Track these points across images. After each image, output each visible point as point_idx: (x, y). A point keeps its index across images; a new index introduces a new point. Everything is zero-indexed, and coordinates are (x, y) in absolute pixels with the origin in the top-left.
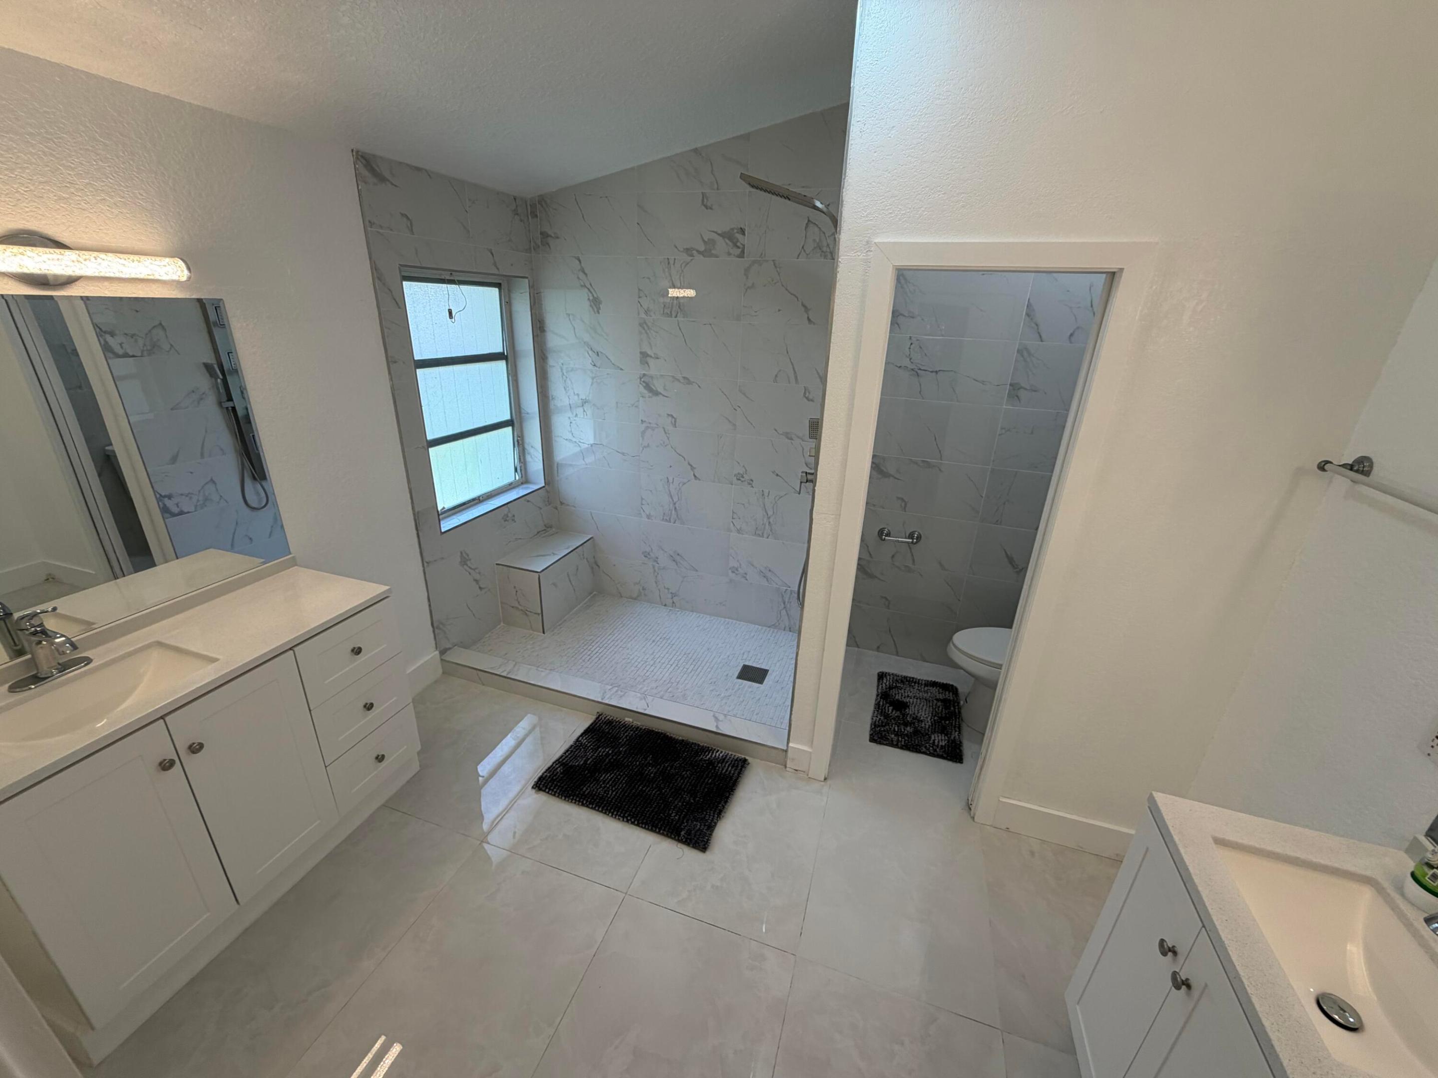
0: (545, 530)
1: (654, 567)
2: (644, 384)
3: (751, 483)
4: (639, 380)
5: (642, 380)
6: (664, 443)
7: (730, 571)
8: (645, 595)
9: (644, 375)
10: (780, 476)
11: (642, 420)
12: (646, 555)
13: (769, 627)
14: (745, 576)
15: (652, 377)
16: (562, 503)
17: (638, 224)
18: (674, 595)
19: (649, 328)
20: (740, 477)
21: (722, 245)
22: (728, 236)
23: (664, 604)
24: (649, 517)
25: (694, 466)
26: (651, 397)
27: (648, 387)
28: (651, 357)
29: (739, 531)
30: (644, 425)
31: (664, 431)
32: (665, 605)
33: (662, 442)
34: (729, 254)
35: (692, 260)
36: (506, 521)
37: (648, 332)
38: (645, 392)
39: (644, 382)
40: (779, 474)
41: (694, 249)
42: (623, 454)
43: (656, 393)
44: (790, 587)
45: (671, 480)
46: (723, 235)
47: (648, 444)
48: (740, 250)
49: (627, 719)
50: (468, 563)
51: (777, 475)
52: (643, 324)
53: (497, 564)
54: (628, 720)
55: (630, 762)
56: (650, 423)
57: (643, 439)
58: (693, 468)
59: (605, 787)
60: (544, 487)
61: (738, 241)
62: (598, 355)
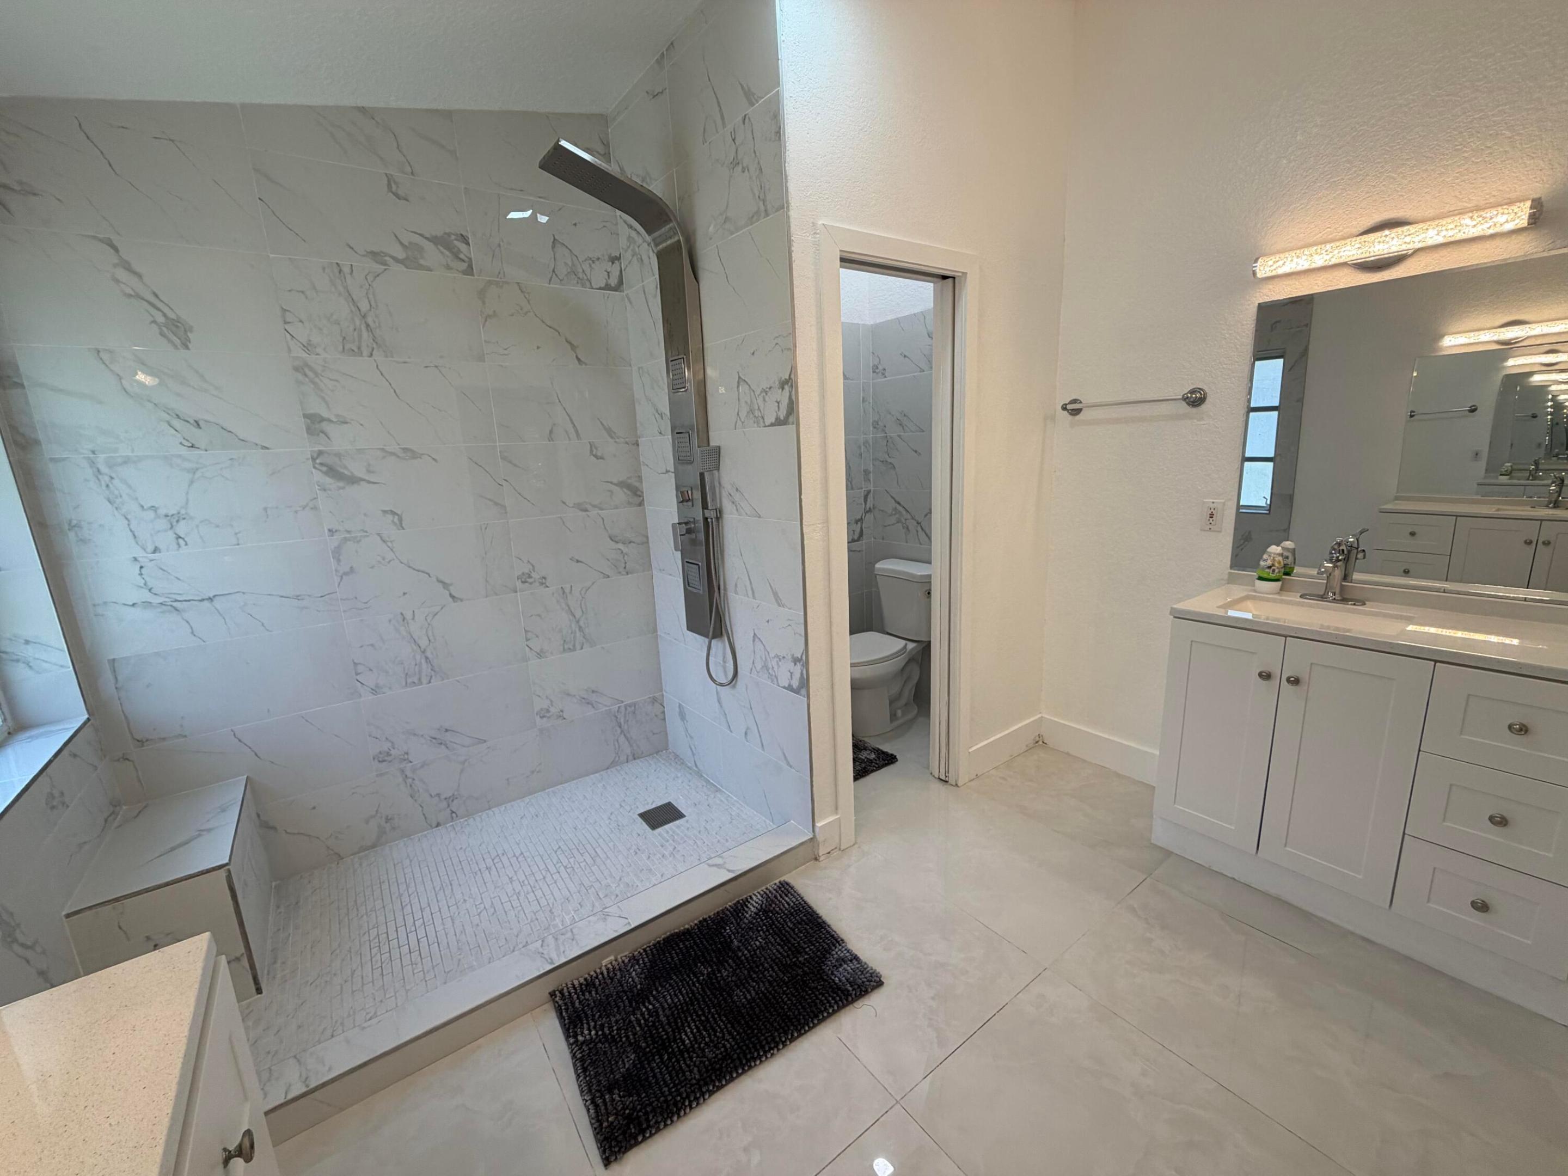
0: (113, 813)
1: (402, 771)
2: (324, 469)
3: (543, 582)
4: (310, 461)
5: (318, 461)
6: (384, 559)
7: (538, 719)
8: (394, 828)
9: (320, 453)
10: (581, 562)
11: (330, 530)
12: (382, 758)
13: (608, 768)
14: (561, 716)
15: (338, 455)
16: (141, 742)
17: (260, 199)
18: (450, 799)
19: (316, 374)
20: (525, 579)
21: (433, 255)
22: (440, 241)
23: (434, 824)
24: (375, 691)
25: (447, 581)
26: (343, 488)
27: (331, 471)
28: (330, 421)
29: (540, 655)
30: (337, 537)
31: (381, 538)
32: (438, 825)
33: (379, 558)
34: (448, 267)
35: (385, 270)
36: (53, 808)
37: (317, 380)
38: (328, 480)
39: (321, 464)
40: (579, 559)
41: (386, 255)
42: (298, 597)
43: (353, 480)
44: (622, 702)
45: (409, 615)
46: (434, 240)
47: (351, 568)
48: (466, 265)
49: (604, 962)
50: (18, 935)
51: (578, 561)
52: (301, 368)
53: (68, 916)
54: (607, 961)
55: (687, 993)
56: (349, 532)
57: (339, 561)
58: (445, 585)
59: (706, 1044)
60: (88, 719)
61: (459, 251)
62: (198, 426)
